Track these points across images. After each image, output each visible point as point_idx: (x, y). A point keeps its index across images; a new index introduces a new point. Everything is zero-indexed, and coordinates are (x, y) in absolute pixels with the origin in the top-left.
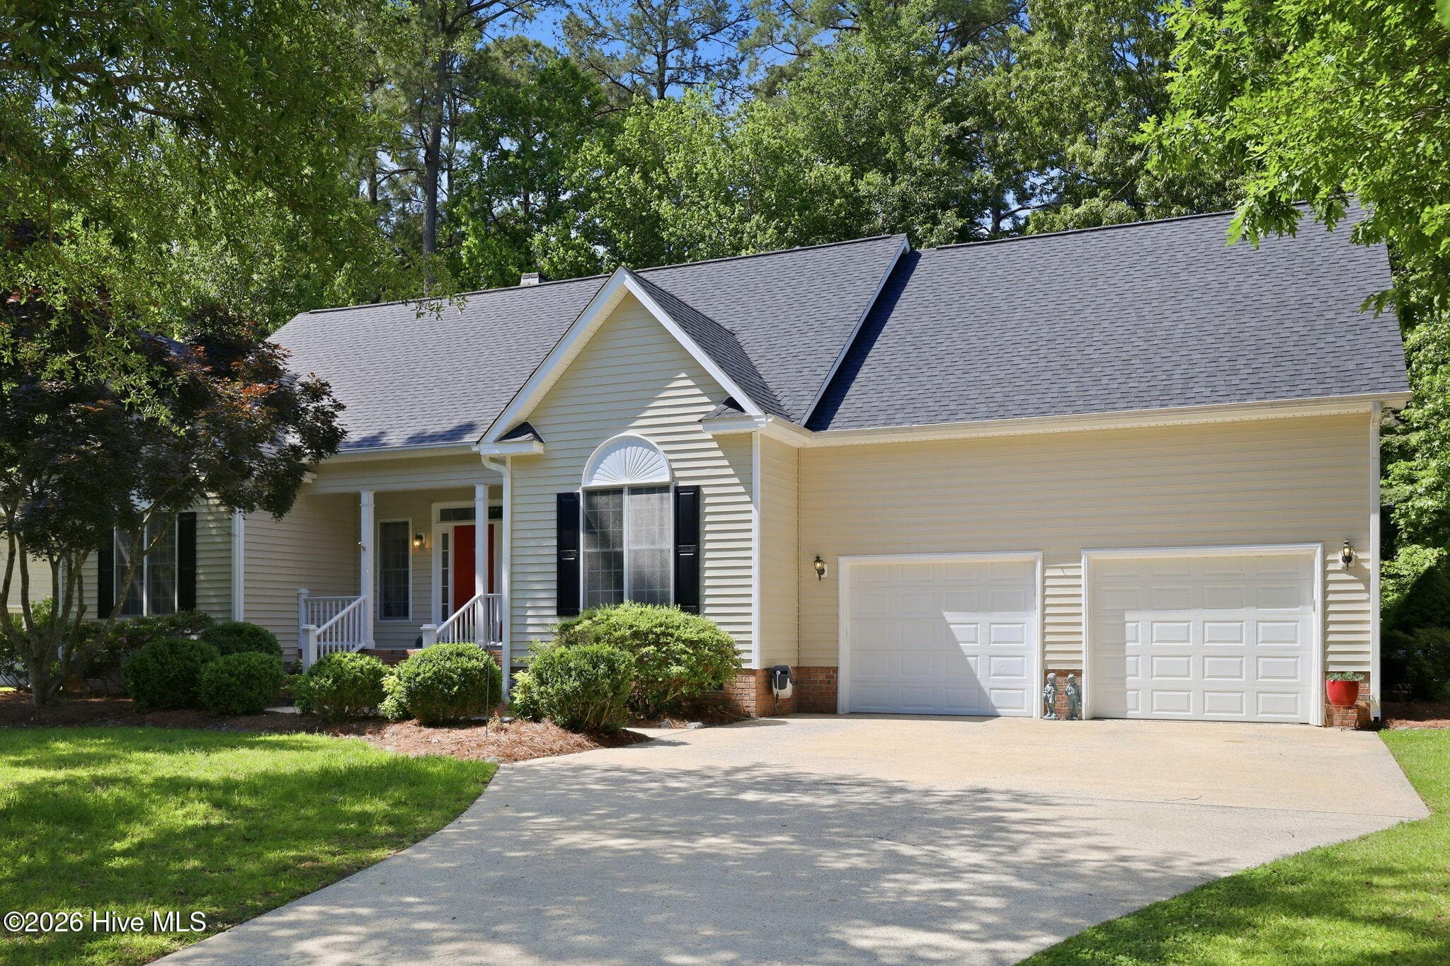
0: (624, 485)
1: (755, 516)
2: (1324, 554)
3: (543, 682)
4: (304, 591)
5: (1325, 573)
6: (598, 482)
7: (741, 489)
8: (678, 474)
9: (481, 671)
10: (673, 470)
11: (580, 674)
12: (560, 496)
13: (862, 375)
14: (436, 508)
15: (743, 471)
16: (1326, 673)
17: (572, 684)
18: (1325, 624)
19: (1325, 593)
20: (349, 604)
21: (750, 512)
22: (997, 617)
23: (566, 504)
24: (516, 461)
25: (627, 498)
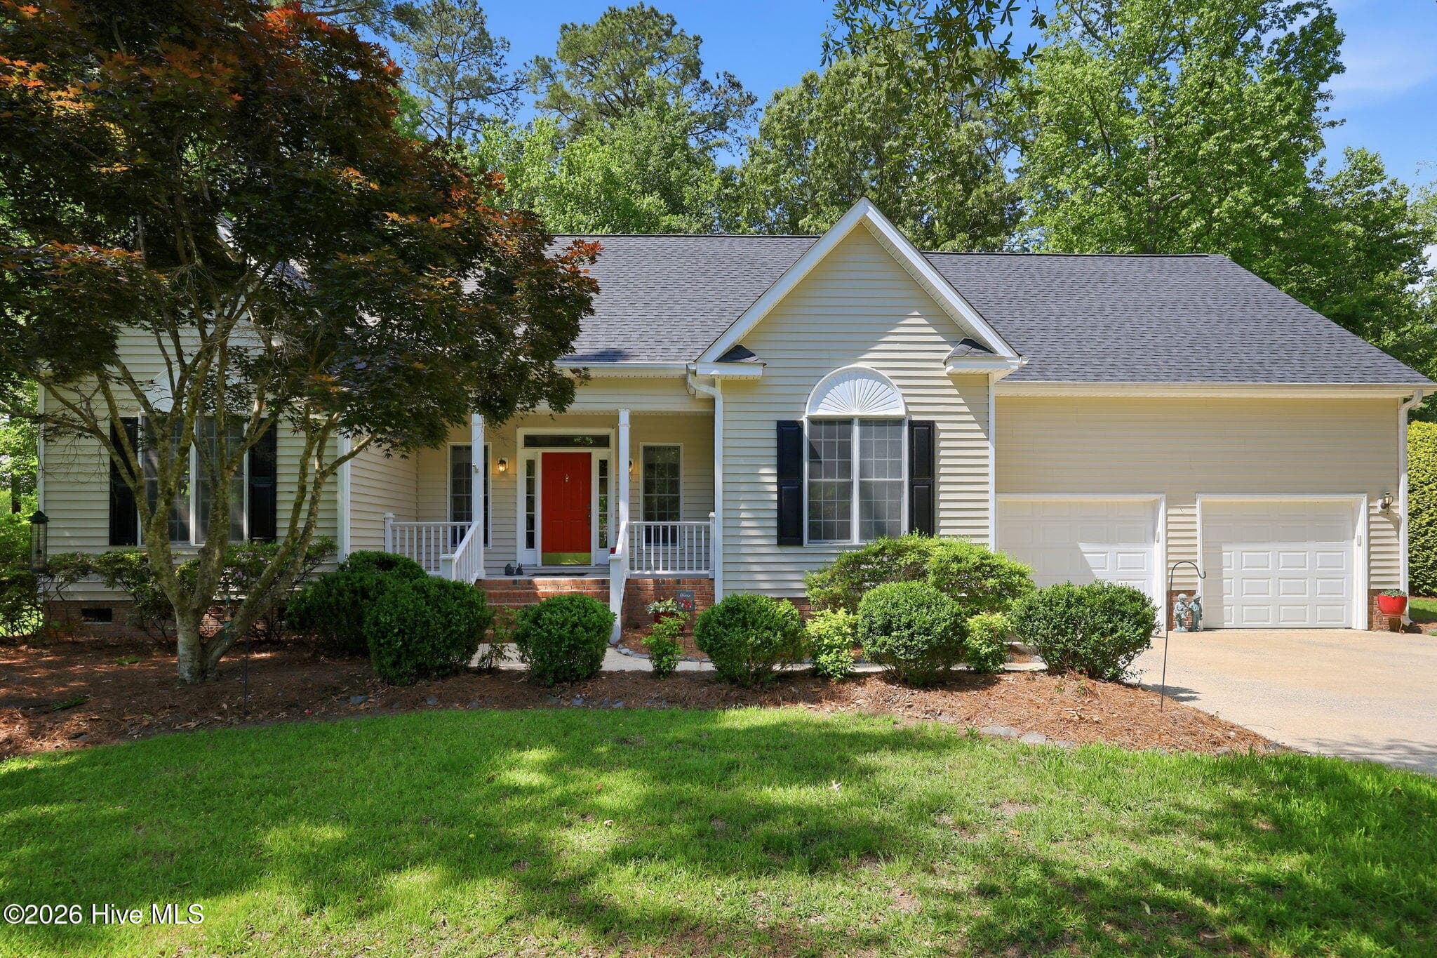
0: (854, 416)
1: (991, 452)
2: (1368, 502)
4: (391, 515)
5: (1369, 516)
6: (823, 411)
7: (976, 427)
8: (911, 408)
10: (906, 404)
12: (780, 424)
14: (521, 433)
15: (979, 409)
16: (1368, 589)
18: (1369, 554)
19: (1368, 531)
21: (987, 448)
22: (1124, 547)
23: (788, 434)
24: (730, 385)
25: (856, 430)
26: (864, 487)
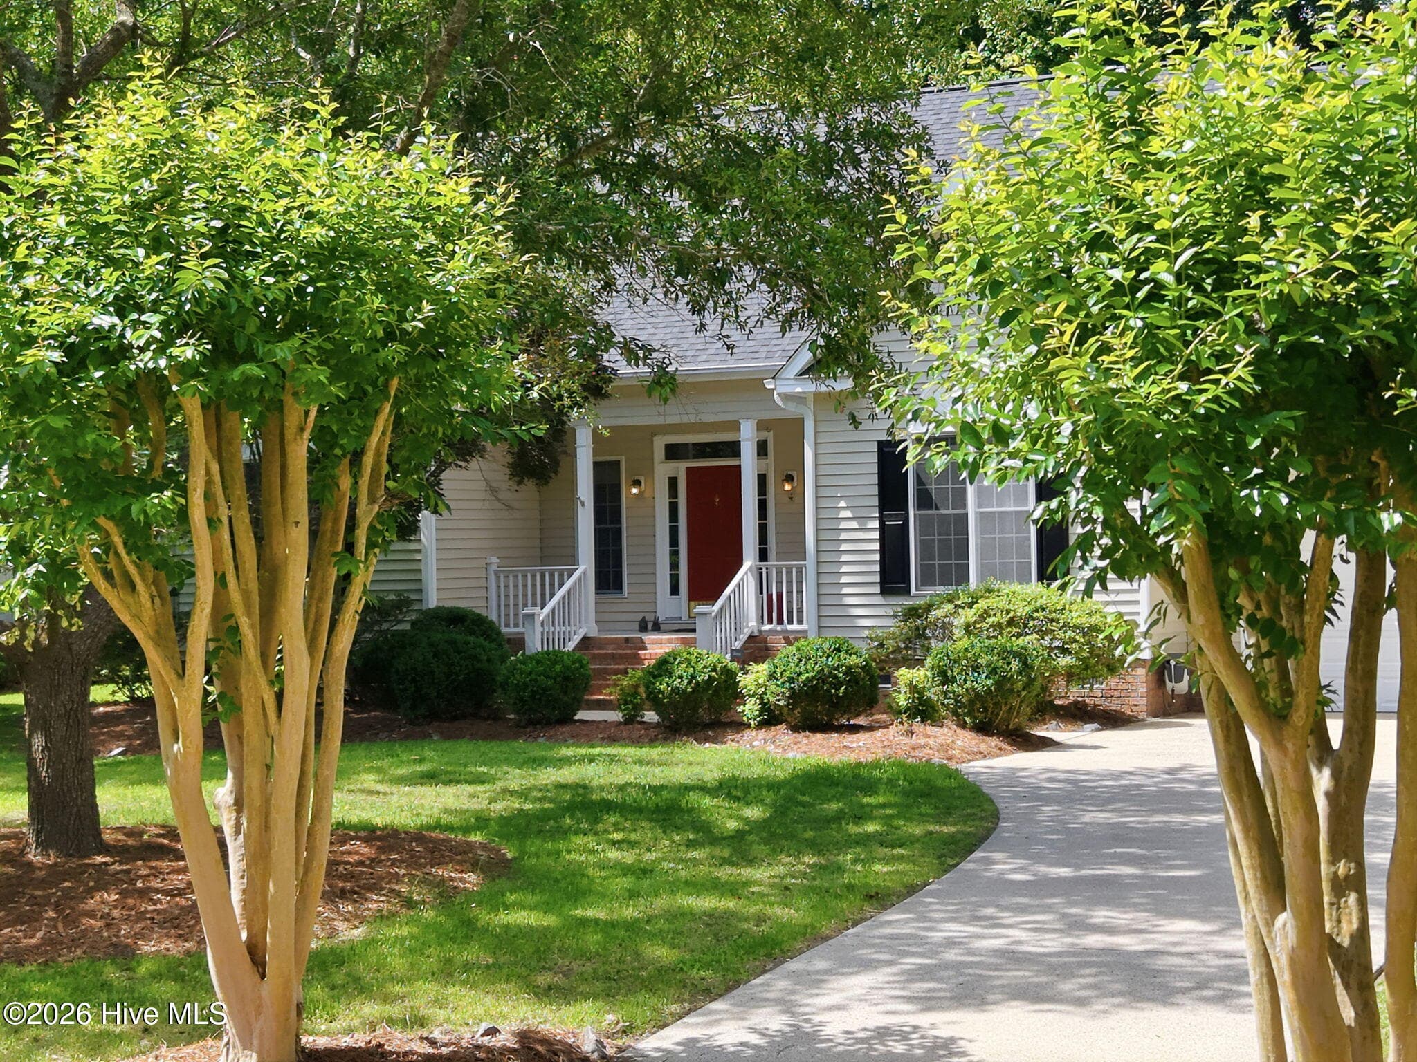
3: (946, 679)
4: (494, 560)
9: (863, 668)
11: (994, 671)
14: (659, 444)
20: (570, 576)
24: (820, 399)
26: (986, 521)
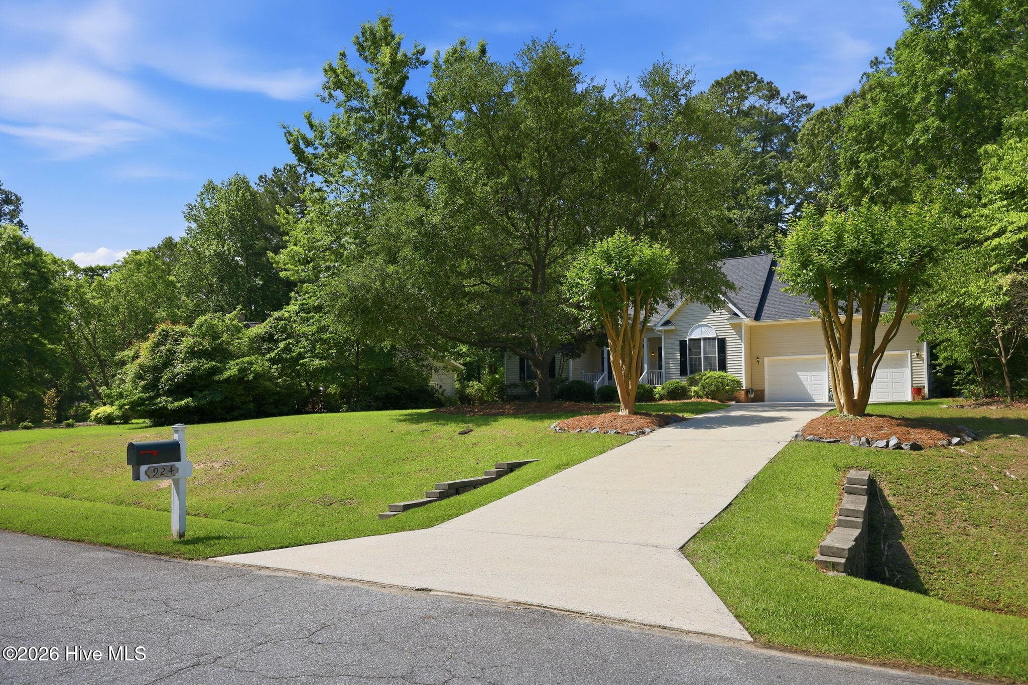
0: (702, 338)
1: (743, 346)
2: (911, 353)
4: (583, 371)
5: (911, 359)
6: (693, 337)
7: (738, 338)
8: (718, 334)
10: (716, 333)
12: (680, 341)
13: (767, 303)
15: (739, 333)
16: (912, 386)
17: (713, 388)
18: (912, 373)
19: (912, 364)
21: (742, 344)
22: (814, 373)
23: (683, 344)
24: (666, 331)
25: (702, 342)
26: (706, 358)
